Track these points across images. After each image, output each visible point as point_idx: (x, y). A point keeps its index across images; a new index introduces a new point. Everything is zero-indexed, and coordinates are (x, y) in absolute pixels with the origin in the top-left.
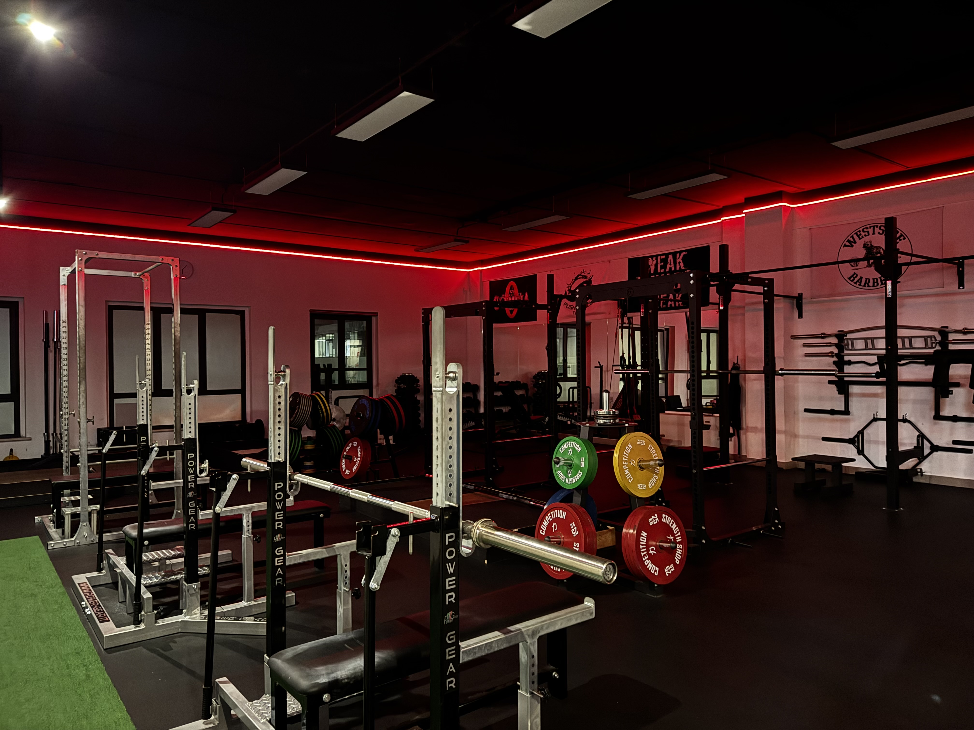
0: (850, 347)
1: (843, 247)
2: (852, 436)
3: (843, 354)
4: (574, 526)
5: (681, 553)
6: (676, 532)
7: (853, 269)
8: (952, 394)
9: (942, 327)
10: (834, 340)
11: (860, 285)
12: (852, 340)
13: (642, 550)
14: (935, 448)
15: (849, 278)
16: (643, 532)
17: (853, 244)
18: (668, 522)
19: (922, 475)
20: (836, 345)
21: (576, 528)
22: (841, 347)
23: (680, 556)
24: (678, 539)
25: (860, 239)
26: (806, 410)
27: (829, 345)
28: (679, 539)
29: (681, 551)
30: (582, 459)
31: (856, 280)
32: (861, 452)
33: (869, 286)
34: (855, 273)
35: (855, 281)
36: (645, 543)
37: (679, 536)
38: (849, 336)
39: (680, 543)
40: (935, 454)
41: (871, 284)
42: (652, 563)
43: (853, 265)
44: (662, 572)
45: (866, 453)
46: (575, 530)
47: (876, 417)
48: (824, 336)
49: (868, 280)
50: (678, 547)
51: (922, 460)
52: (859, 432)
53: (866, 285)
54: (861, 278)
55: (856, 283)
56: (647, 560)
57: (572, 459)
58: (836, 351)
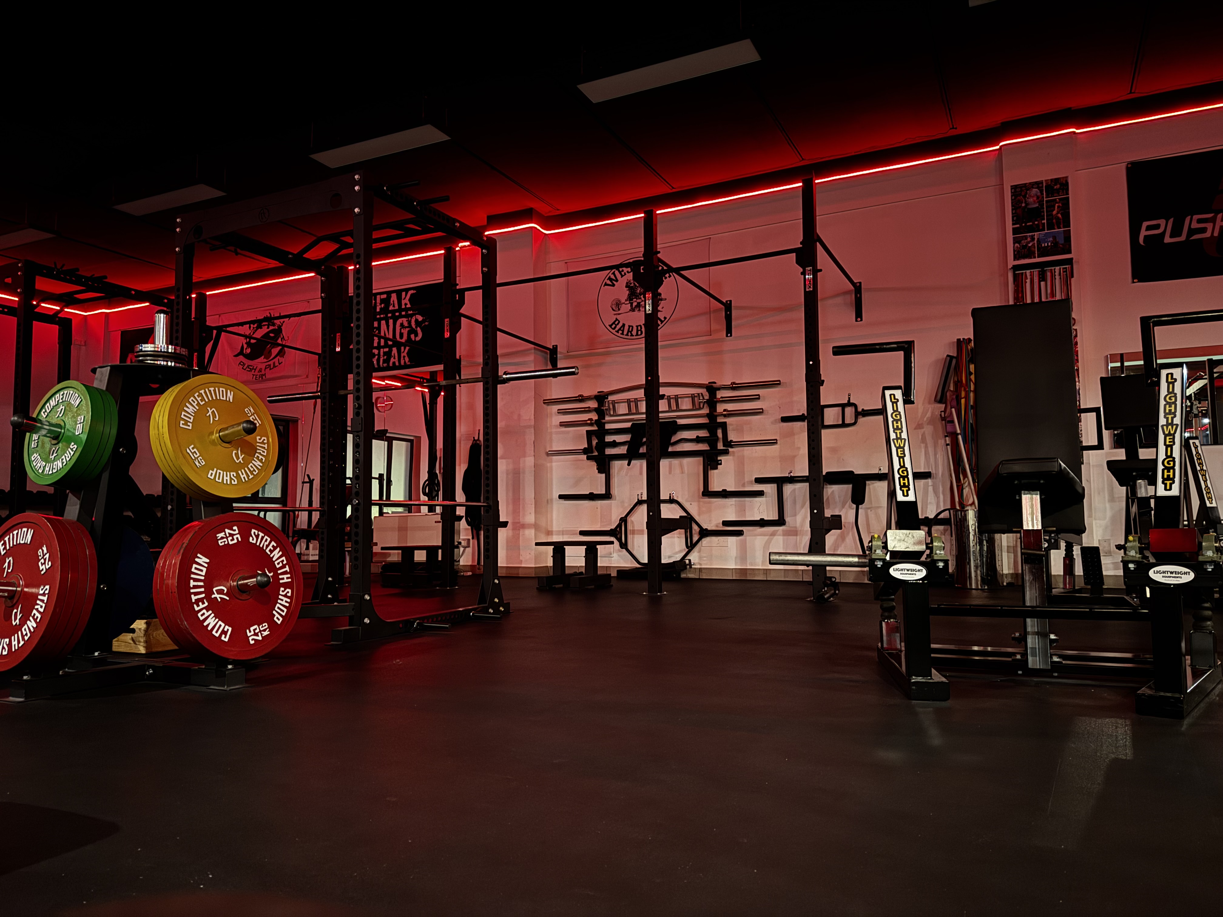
0: (612, 413)
1: (604, 286)
2: (613, 527)
3: (603, 421)
4: (45, 551)
5: (287, 605)
6: (281, 565)
7: (615, 314)
8: (721, 464)
9: (709, 383)
10: (593, 404)
11: (622, 334)
12: (614, 403)
13: (192, 591)
14: (705, 533)
15: (610, 326)
16: (199, 555)
17: (615, 282)
18: (264, 544)
19: (691, 567)
20: (596, 410)
21: (47, 556)
22: (601, 412)
23: (285, 610)
24: (283, 579)
25: (622, 276)
26: (561, 497)
27: (588, 410)
28: (285, 579)
29: (289, 600)
30: (80, 419)
31: (618, 327)
32: (624, 546)
33: (632, 335)
34: (617, 319)
35: (617, 329)
36: (203, 578)
37: (285, 573)
38: (611, 398)
39: (286, 585)
40: (706, 541)
41: (634, 333)
42: (216, 617)
43: (614, 308)
44: (239, 635)
45: (629, 548)
46: (45, 560)
47: (640, 499)
48: (581, 399)
49: (631, 328)
50: (281, 593)
51: (690, 548)
52: (621, 519)
53: (629, 334)
54: (624, 325)
55: (617, 332)
56: (204, 611)
57: (63, 424)
58: (594, 416)
